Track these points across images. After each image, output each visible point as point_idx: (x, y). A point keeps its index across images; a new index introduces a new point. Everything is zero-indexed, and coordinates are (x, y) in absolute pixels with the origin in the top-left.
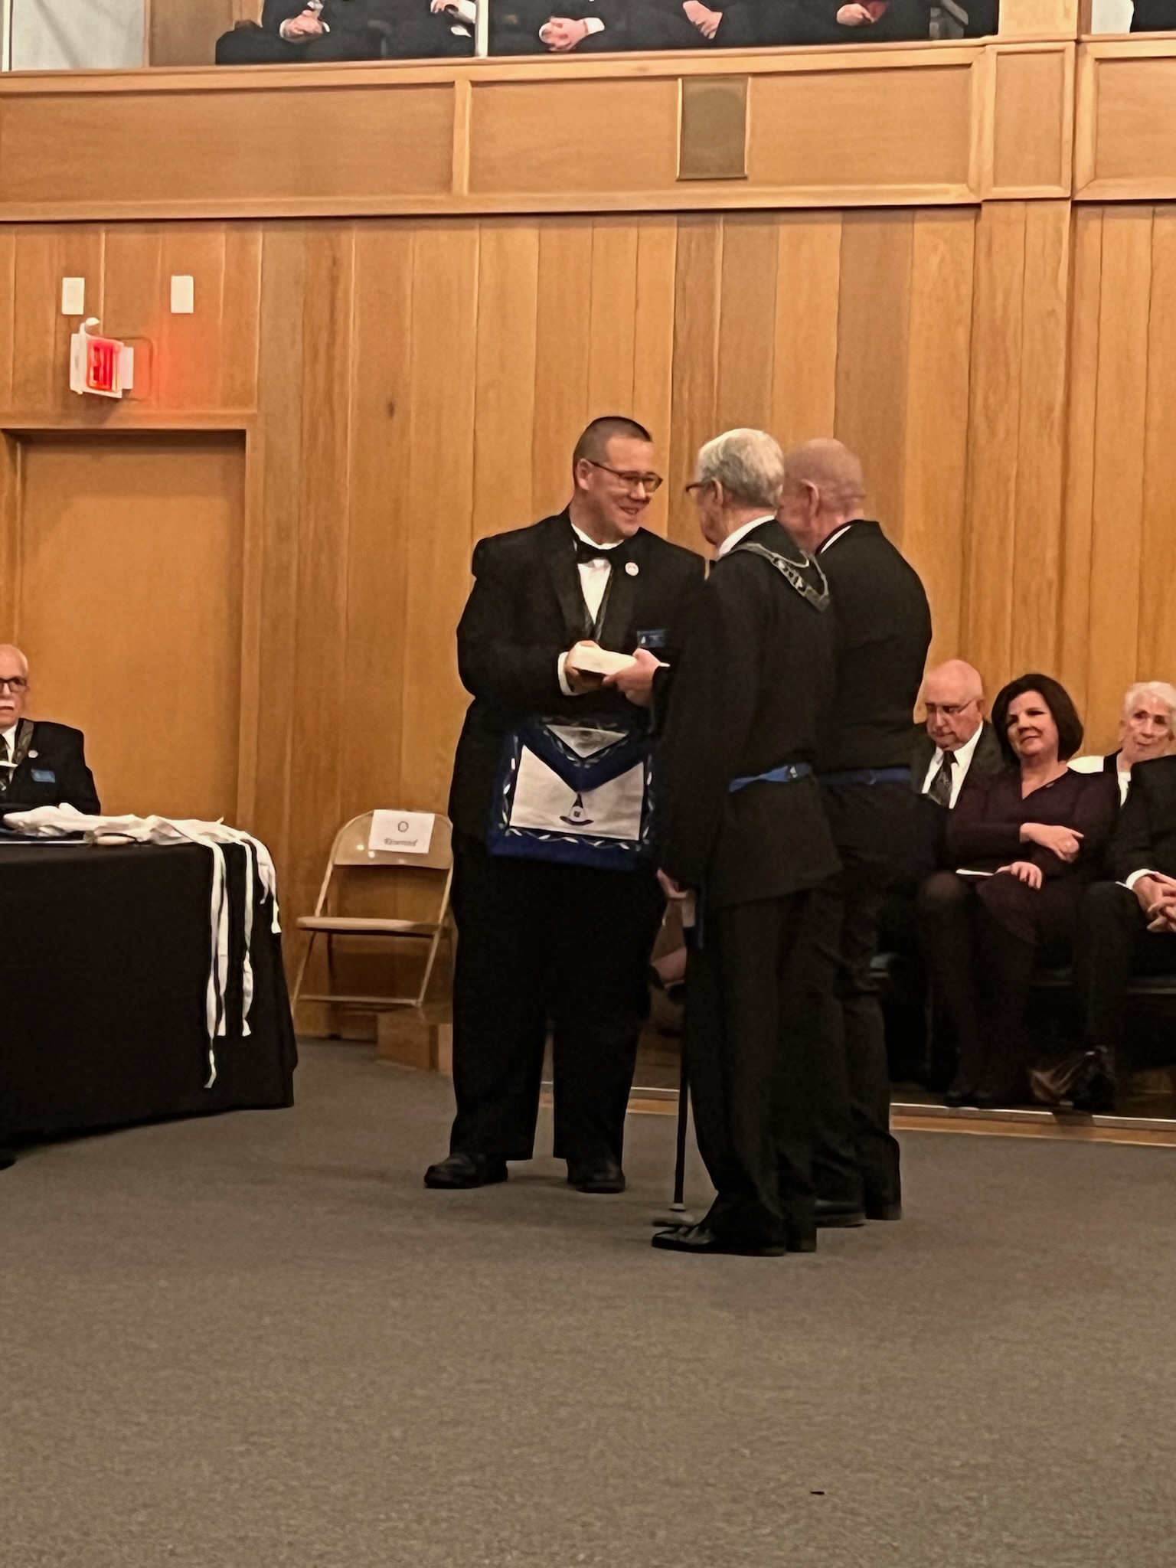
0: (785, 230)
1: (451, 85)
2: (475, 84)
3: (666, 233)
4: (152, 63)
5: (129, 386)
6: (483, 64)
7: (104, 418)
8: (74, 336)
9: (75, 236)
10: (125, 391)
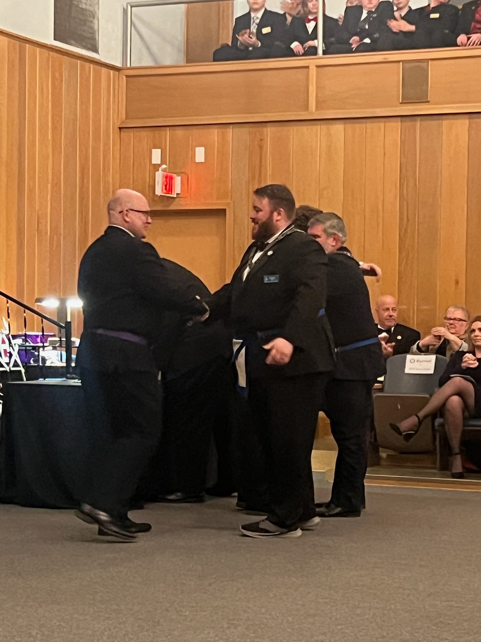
0: (445, 123)
1: (308, 67)
2: (318, 67)
3: (397, 125)
4: (187, 62)
5: (179, 192)
6: (321, 59)
7: (169, 206)
8: (156, 172)
9: (157, 132)
10: (177, 194)
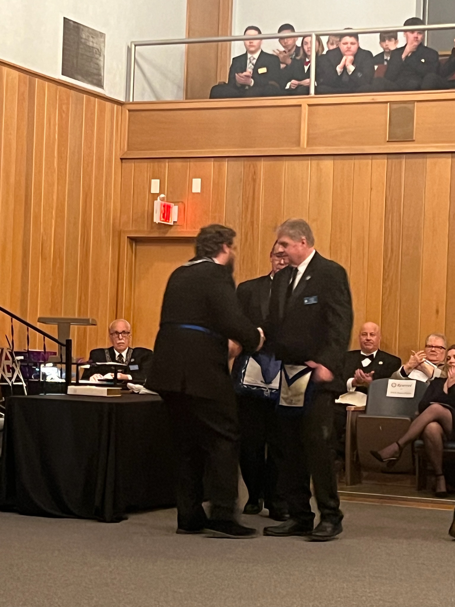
0: (429, 161)
1: (300, 106)
2: (309, 105)
3: (384, 161)
4: (186, 99)
5: (176, 221)
6: (313, 98)
7: (166, 232)
8: (155, 201)
9: (156, 164)
10: (174, 222)
